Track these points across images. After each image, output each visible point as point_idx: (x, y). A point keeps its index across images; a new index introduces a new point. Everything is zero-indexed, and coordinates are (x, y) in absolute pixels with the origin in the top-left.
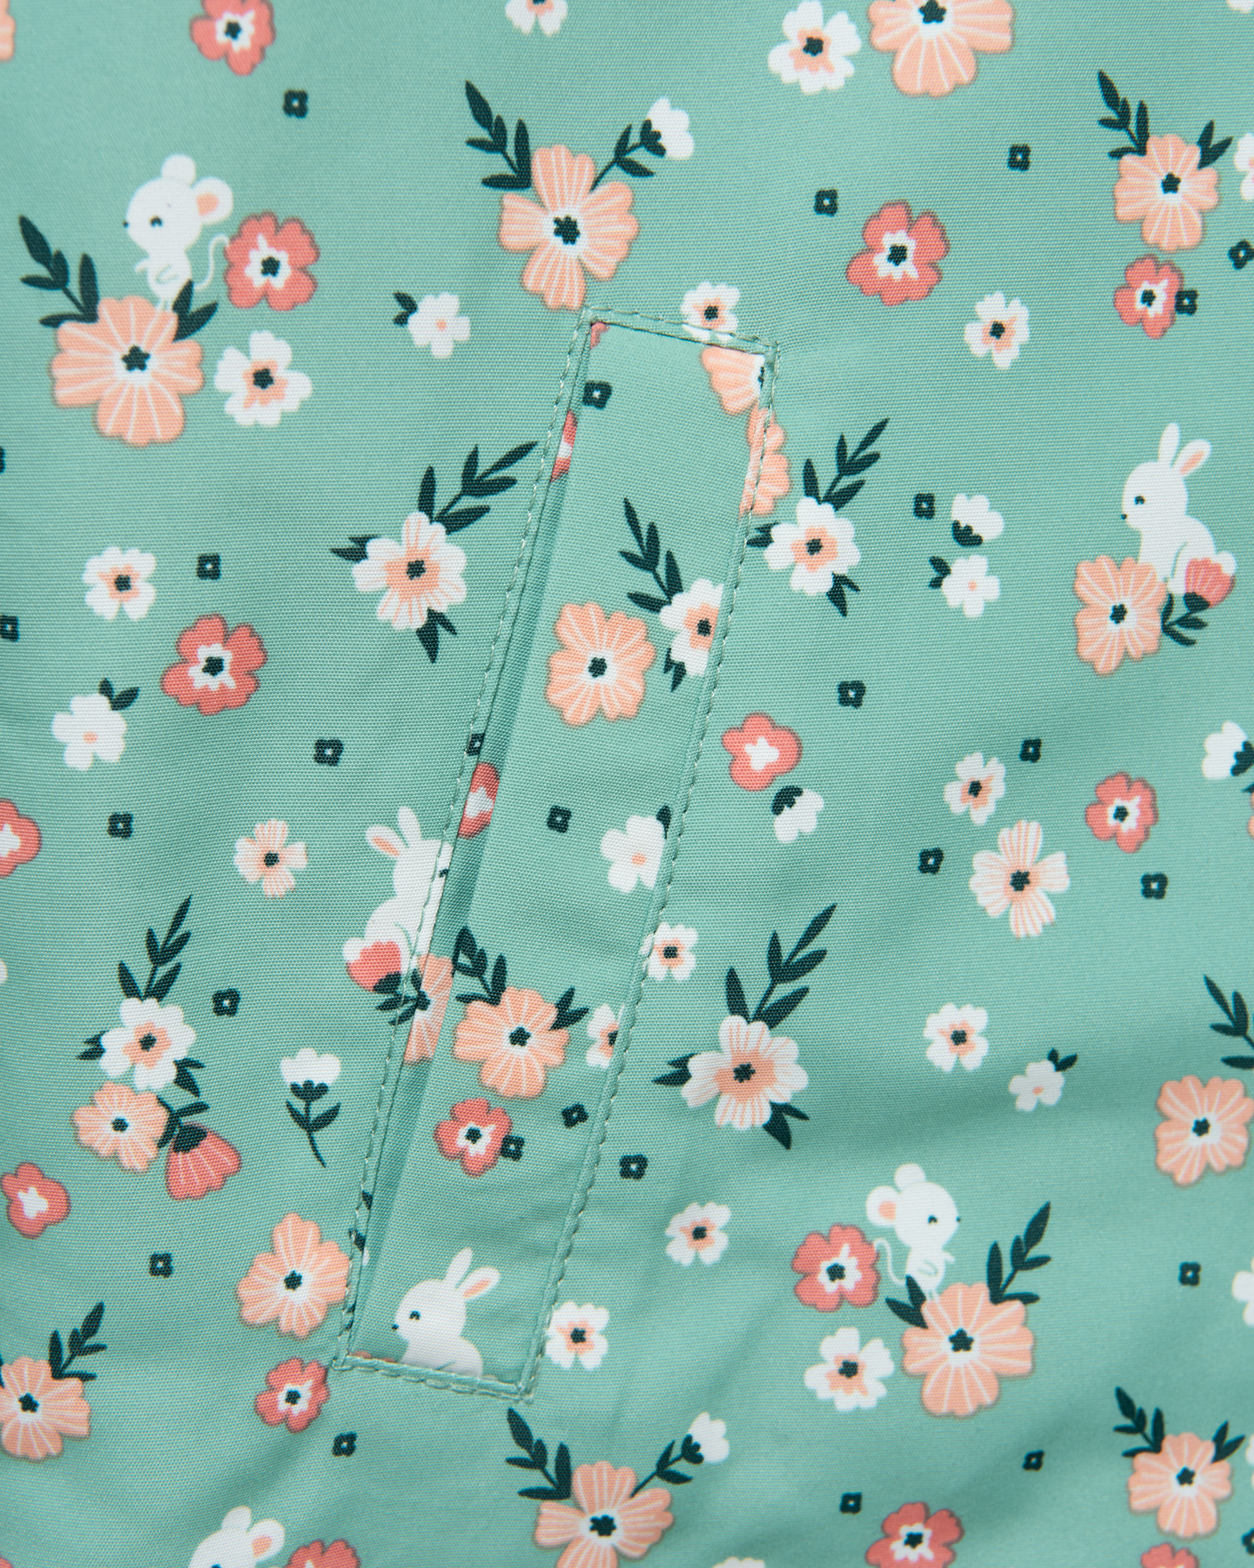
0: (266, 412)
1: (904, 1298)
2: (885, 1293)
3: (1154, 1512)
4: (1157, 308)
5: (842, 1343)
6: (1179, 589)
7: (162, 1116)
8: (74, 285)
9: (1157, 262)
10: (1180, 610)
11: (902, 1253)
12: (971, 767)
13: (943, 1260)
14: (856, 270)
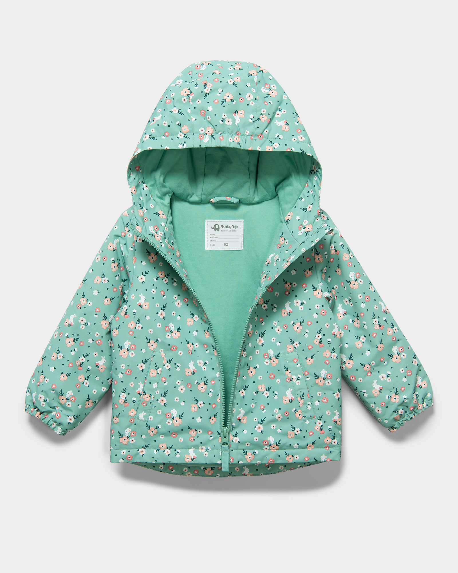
0: (132, 356)
1: (173, 418)
2: (171, 417)
3: (191, 434)
4: (190, 353)
5: (169, 420)
7: (124, 401)
8: (121, 348)
9: (190, 351)
10: (193, 372)
11: (173, 415)
12: (178, 381)
13: (176, 415)
14: (171, 349)
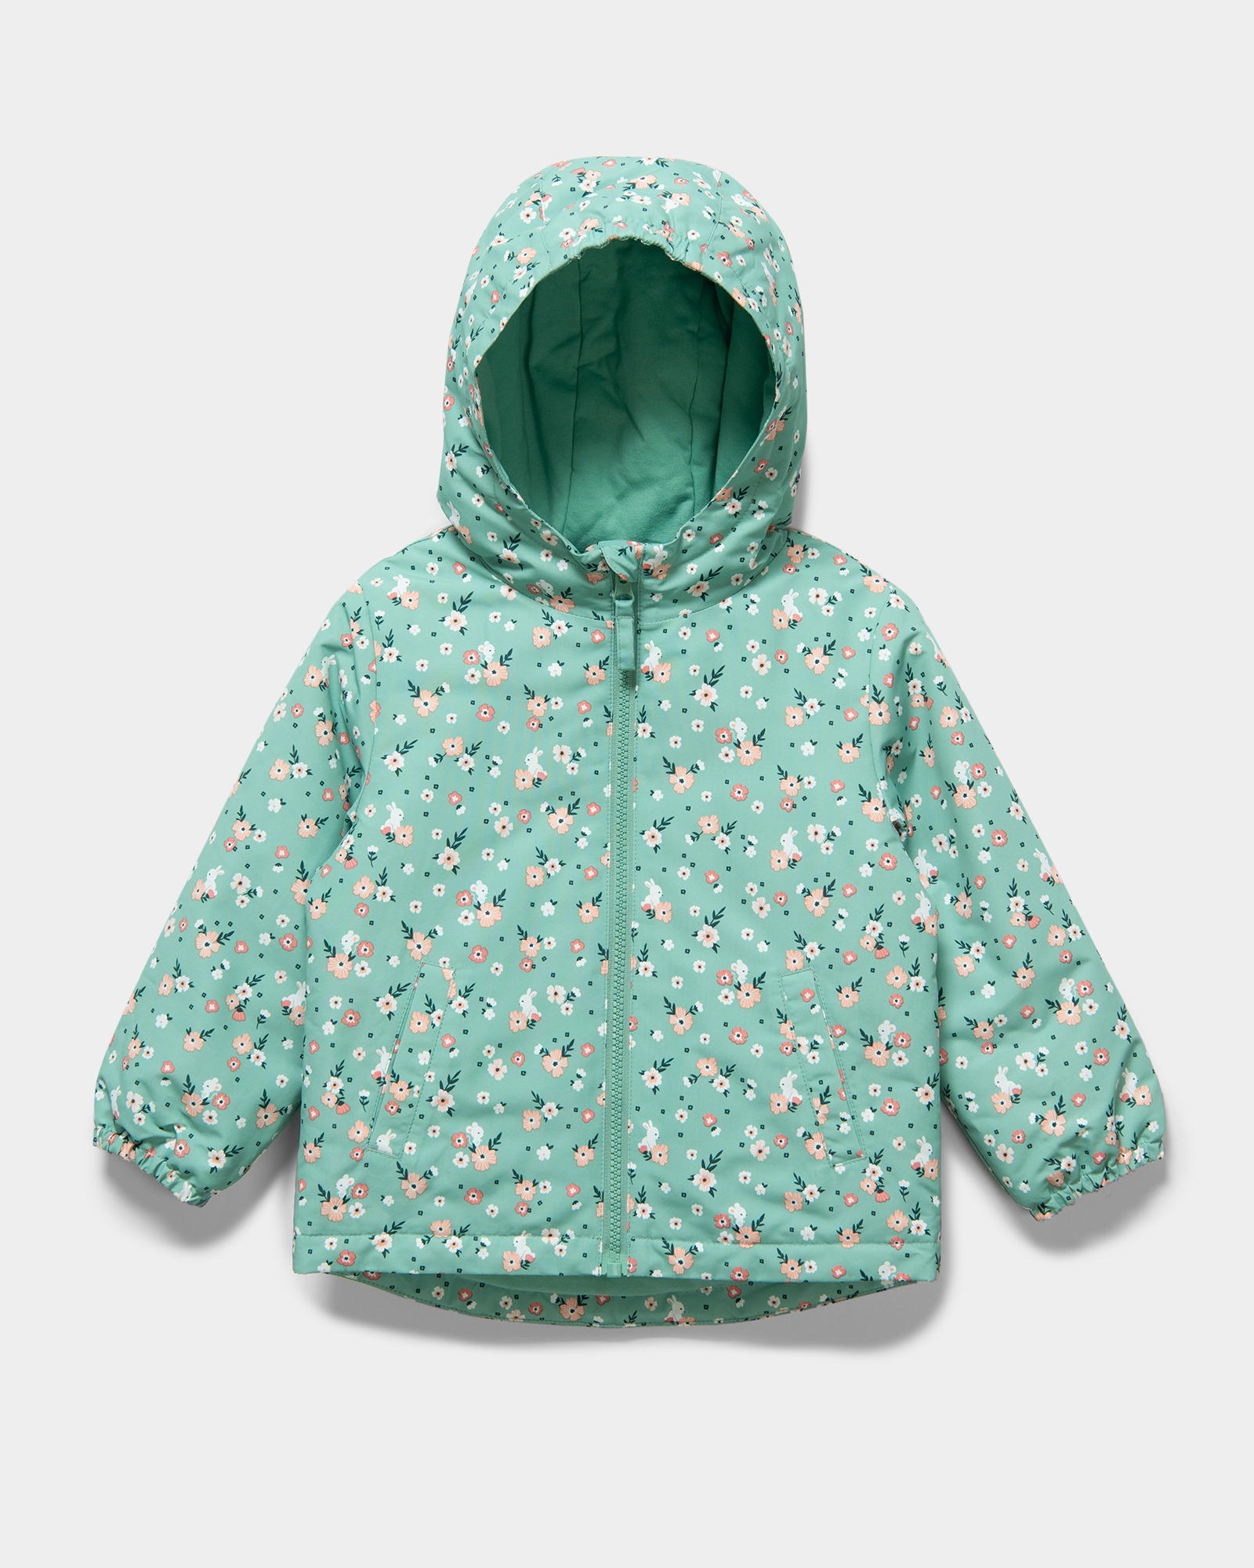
0: (363, 975)
1: (472, 1147)
2: (468, 1146)
3: (521, 1195)
4: (528, 967)
5: (460, 1155)
6: (530, 1018)
7: (336, 1099)
8: (332, 951)
9: (528, 959)
10: (530, 1022)
11: (472, 1139)
12: (488, 1047)
13: (480, 1141)
14: (471, 957)
